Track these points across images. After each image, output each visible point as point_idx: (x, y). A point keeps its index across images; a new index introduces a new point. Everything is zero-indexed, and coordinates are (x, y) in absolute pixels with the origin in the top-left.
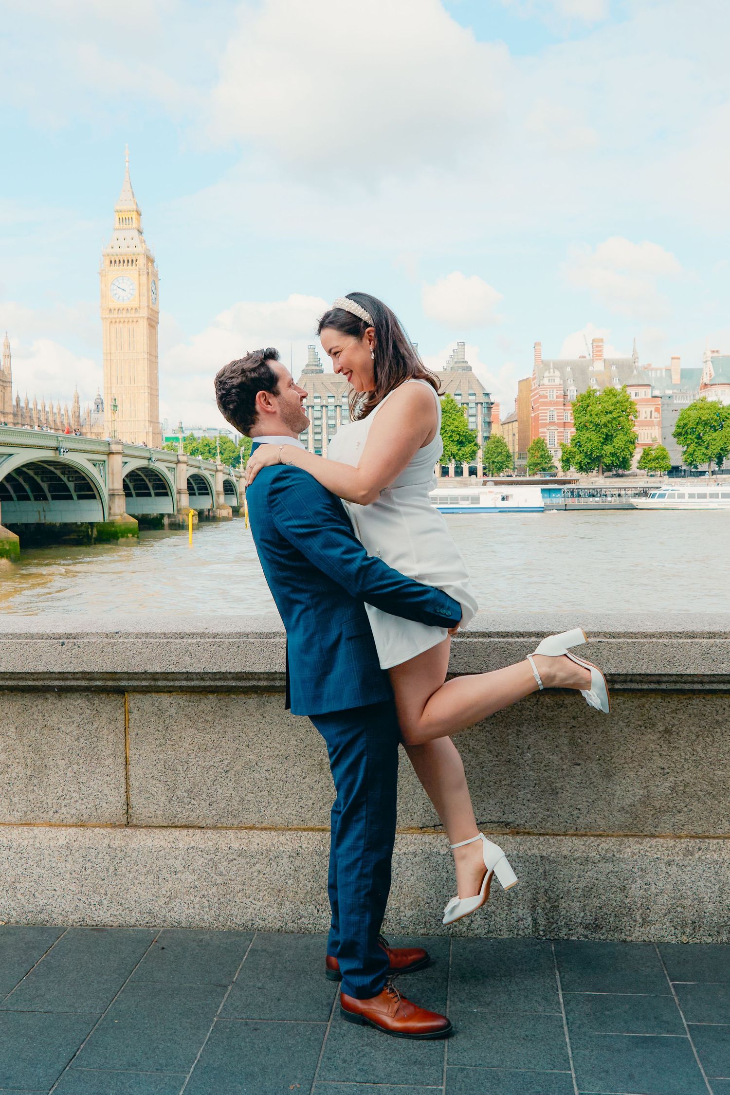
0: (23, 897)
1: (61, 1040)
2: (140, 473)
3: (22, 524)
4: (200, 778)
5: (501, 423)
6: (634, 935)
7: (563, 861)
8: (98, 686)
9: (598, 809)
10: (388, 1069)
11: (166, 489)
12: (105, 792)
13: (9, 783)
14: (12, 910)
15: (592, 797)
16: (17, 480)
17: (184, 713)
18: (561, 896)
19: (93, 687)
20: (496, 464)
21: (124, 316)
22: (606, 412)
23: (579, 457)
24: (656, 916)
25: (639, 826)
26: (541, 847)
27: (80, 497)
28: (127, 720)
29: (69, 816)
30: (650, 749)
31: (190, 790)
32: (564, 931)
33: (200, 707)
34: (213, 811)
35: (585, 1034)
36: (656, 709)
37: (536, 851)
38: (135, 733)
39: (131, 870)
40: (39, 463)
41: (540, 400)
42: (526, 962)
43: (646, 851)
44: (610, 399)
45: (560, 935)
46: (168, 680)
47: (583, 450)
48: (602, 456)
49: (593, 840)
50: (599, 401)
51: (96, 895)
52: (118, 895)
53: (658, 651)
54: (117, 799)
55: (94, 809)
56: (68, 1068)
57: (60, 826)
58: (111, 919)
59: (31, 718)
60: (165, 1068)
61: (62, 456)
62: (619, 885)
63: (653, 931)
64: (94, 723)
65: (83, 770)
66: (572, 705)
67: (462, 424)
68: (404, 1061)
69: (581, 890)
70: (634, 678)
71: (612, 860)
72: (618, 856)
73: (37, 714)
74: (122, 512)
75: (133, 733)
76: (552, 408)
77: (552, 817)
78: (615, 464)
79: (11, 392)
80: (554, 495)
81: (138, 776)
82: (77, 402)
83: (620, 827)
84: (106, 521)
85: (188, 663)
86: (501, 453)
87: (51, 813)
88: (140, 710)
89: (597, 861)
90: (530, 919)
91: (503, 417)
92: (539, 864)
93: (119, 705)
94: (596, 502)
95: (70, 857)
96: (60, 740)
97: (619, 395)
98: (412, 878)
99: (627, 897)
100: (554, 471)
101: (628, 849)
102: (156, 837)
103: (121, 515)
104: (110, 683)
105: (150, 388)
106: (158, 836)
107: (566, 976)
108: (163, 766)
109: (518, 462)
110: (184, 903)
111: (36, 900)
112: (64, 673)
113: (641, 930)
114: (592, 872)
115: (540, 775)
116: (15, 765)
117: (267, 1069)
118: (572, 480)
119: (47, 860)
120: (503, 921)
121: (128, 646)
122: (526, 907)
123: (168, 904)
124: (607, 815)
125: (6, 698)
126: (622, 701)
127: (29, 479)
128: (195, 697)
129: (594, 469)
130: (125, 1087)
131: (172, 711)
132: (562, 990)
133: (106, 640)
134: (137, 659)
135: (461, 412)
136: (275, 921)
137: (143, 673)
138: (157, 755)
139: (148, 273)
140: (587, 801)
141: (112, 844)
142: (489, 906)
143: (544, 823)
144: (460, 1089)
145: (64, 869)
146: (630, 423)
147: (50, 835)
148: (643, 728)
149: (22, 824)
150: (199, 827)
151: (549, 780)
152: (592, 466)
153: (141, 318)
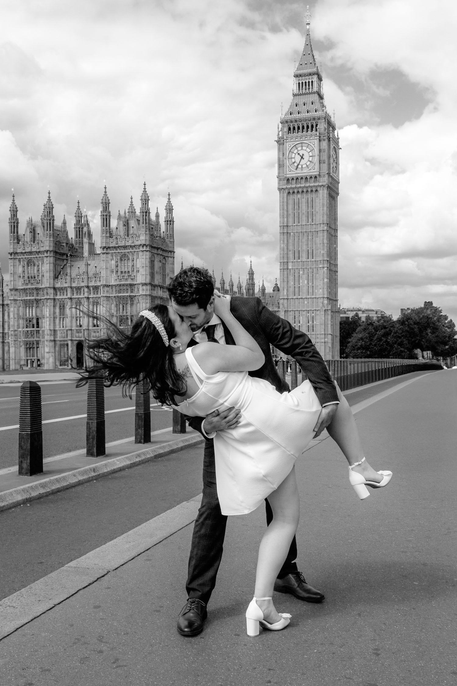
21: (303, 185)
153: (321, 186)
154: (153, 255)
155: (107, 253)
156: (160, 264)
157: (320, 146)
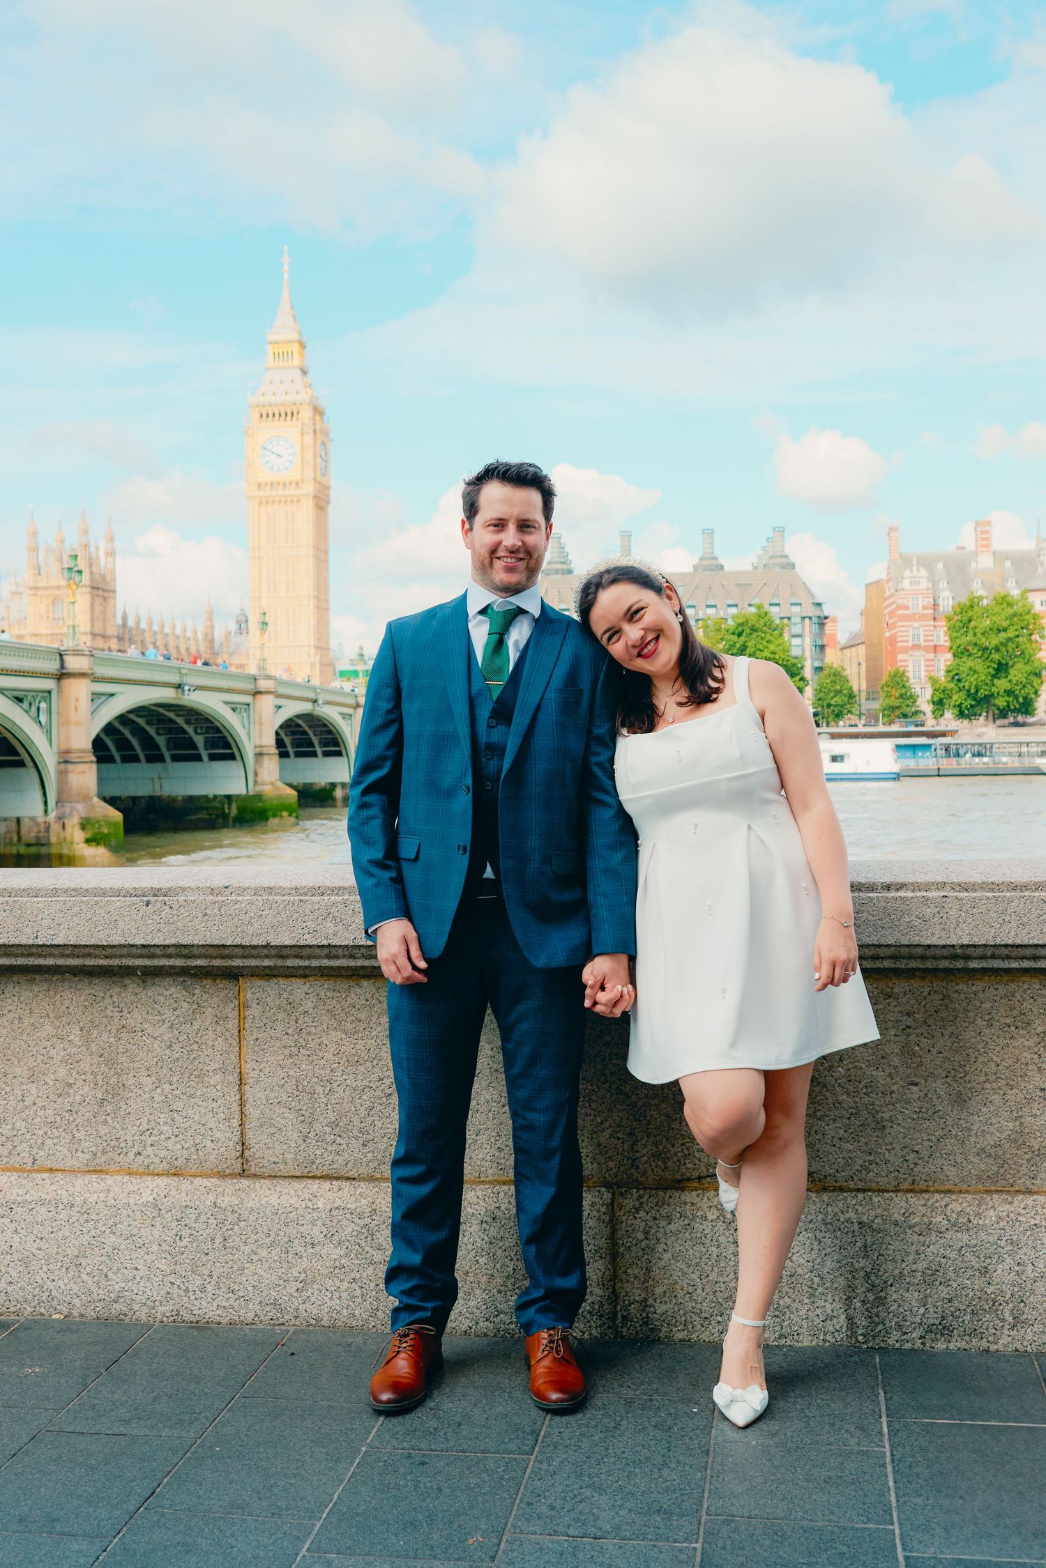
0: (90, 1279)
1: (135, 1471)
2: (300, 722)
3: (129, 797)
4: (350, 1104)
5: (839, 647)
6: (1001, 1342)
7: (893, 1230)
8: (200, 967)
9: (945, 1151)
10: (617, 1519)
11: (339, 746)
12: (210, 1125)
13: (71, 1111)
14: (75, 1297)
15: (937, 1134)
16: (120, 733)
17: (326, 1008)
18: (889, 1283)
19: (192, 968)
20: (832, 708)
21: (280, 493)
22: (998, 629)
23: (957, 698)
24: (1035, 1313)
25: (1008, 1176)
26: (860, 1208)
27: (213, 758)
28: (241, 1018)
29: (157, 1160)
30: (1023, 1060)
31: (334, 1122)
32: (895, 1335)
33: (349, 999)
34: (369, 1155)
35: (918, 1475)
36: (1032, 1001)
37: (853, 1214)
38: (254, 1037)
39: (248, 1241)
40: (154, 708)
41: (899, 612)
42: (834, 1378)
43: (1019, 1214)
44: (1003, 609)
45: (889, 1341)
46: (302, 958)
47: (964, 687)
48: (992, 695)
49: (939, 1198)
50: (987, 612)
51: (196, 1277)
52: (228, 1277)
53: (1033, 909)
54: (227, 1135)
55: (193, 1149)
56: (142, 1509)
57: (143, 1174)
58: (218, 1312)
59: (103, 1015)
60: (285, 1512)
61: (186, 697)
62: (978, 1266)
63: (1029, 1336)
64: (194, 1023)
65: (178, 1092)
66: (905, 994)
67: (781, 648)
68: (641, 1508)
69: (920, 1274)
70: (997, 952)
71: (967, 1227)
72: (976, 1222)
73: (111, 1007)
74: (274, 780)
75: (251, 1038)
76: (916, 624)
77: (877, 1164)
78: (1012, 708)
79: (115, 606)
80: (920, 754)
81: (259, 1102)
82: (210, 619)
83: (980, 1178)
84: (251, 793)
85: (330, 932)
86: (840, 691)
87: (131, 1155)
88: (261, 1004)
89: (943, 1229)
90: (843, 1317)
91: (842, 638)
92: (856, 1233)
93: (230, 995)
94: (984, 764)
95: (158, 1219)
96: (145, 1047)
97: (1017, 604)
98: (665, 1256)
99: (989, 1284)
100: (920, 717)
101: (992, 1211)
102: (284, 1192)
103: (272, 784)
104: (217, 963)
105: (318, 598)
106: (287, 1191)
107: (895, 1397)
108: (295, 1087)
109: (866, 705)
110: (325, 1291)
111: (109, 1283)
112: (149, 946)
113: (1012, 1333)
114: (937, 1246)
115: (858, 1100)
116: (79, 1084)
117: (435, 1515)
118: (948, 731)
119: (126, 1223)
120: (802, 1319)
121: (243, 906)
122: (837, 1299)
123: (302, 1291)
124: (959, 1161)
125: (66, 984)
126: (980, 987)
127: (139, 731)
128: (342, 984)
129: (980, 715)
130: (224, 1536)
131: (309, 1005)
132: (888, 1416)
133: (210, 897)
134: (256, 925)
135: (779, 630)
136: (460, 1318)
137: (264, 947)
138: (286, 1070)
139: (315, 431)
140: (929, 1140)
141: (219, 1201)
142: (781, 1298)
143: (864, 1173)
144: (724, 1548)
145: (150, 1238)
146: (1034, 645)
147: (130, 1187)
148: (1013, 1028)
149: (89, 1171)
150: (348, 1179)
151: (871, 1107)
152: (977, 710)
153: (304, 495)
154: (93, 597)
155: (35, 595)
156: (101, 608)
157: (302, 441)
